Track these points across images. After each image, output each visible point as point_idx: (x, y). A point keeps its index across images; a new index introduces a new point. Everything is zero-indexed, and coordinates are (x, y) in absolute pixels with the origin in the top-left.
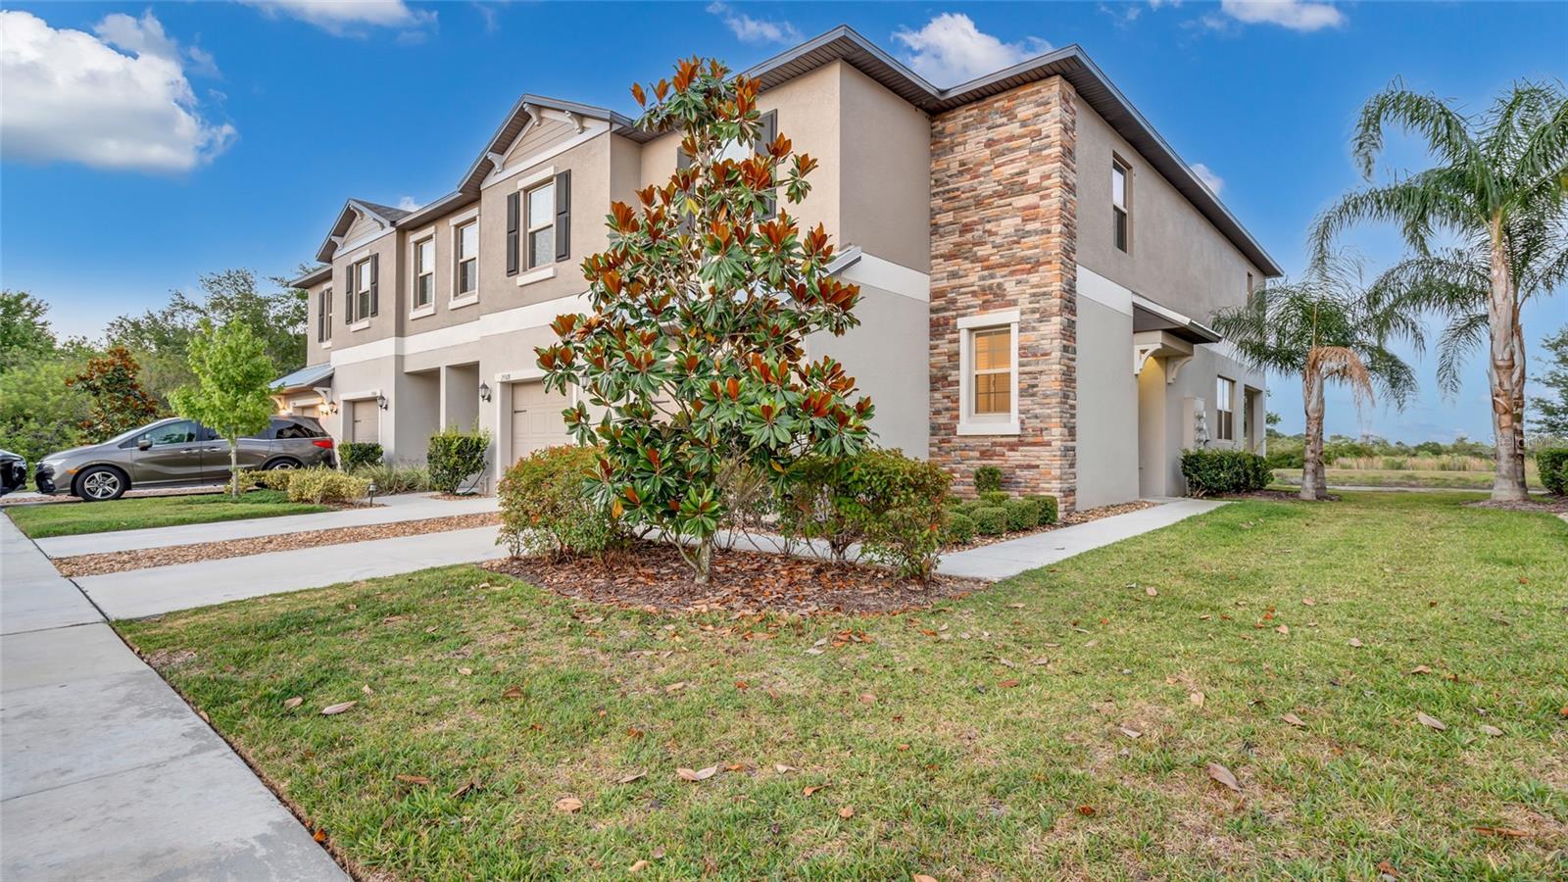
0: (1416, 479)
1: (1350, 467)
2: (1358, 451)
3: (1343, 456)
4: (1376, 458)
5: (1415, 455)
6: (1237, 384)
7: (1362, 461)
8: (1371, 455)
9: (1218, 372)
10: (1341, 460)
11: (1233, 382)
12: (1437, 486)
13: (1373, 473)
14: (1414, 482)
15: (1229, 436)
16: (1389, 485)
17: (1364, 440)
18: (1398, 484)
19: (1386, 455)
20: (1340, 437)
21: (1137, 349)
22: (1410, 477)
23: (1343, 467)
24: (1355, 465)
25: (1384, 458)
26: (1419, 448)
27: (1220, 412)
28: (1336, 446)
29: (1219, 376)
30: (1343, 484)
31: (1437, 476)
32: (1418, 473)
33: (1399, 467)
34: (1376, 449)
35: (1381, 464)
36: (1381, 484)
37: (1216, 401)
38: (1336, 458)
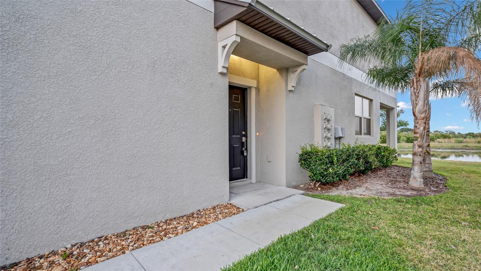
0: (468, 147)
1: (442, 142)
2: (445, 137)
3: (439, 138)
4: (452, 139)
5: (465, 138)
6: (374, 102)
7: (446, 140)
8: (449, 138)
9: (355, 91)
10: (438, 140)
11: (371, 101)
12: (477, 149)
13: (450, 145)
14: (467, 148)
15: (369, 133)
16: (457, 149)
17: (446, 132)
18: (461, 149)
19: (455, 137)
20: (437, 131)
21: (220, 45)
22: (466, 146)
23: (439, 142)
24: (443, 141)
25: (455, 139)
26: (467, 135)
27: (361, 118)
28: (436, 135)
29: (356, 94)
30: (439, 149)
31: (477, 146)
32: (469, 145)
33: (461, 142)
34: (451, 135)
35: (454, 141)
36: (454, 149)
37: (354, 110)
38: (436, 139)
